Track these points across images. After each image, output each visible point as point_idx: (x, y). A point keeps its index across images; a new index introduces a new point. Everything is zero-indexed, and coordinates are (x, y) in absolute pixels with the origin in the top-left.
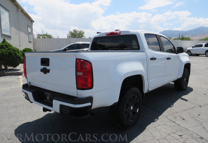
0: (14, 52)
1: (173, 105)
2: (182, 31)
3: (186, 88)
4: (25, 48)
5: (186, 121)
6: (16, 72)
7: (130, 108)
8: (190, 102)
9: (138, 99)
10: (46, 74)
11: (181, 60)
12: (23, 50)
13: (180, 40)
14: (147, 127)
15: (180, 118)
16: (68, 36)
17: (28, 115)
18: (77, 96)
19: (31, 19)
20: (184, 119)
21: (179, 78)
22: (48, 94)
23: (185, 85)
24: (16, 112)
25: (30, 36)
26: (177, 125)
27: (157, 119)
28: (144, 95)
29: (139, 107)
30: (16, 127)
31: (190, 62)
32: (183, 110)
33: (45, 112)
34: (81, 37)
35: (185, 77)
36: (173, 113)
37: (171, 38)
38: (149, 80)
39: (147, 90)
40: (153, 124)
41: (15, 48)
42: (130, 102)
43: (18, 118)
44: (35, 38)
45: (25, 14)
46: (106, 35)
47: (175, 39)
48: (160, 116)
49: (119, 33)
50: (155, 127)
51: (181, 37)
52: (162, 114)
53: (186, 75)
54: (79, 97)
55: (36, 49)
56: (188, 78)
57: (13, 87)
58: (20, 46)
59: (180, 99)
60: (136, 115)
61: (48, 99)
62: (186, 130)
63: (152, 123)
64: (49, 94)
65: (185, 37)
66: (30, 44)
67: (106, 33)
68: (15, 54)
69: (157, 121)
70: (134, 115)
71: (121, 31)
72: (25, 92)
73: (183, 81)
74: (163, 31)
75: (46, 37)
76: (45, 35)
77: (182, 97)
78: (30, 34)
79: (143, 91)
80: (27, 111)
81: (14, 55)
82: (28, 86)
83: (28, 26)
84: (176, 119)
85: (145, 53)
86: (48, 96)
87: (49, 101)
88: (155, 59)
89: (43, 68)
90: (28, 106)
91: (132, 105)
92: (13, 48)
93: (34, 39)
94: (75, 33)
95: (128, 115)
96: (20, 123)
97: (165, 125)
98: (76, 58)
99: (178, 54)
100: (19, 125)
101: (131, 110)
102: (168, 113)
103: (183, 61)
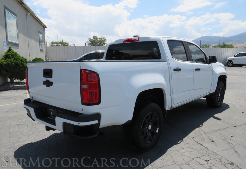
0: (21, 62)
1: (203, 125)
2: (223, 37)
3: (221, 105)
4: (35, 57)
5: (215, 144)
6: (23, 85)
7: (148, 128)
8: (224, 122)
9: (158, 117)
10: (49, 87)
11: (215, 72)
12: (33, 60)
13: (221, 48)
14: (168, 150)
15: (209, 140)
16: (86, 44)
17: (32, 135)
18: (83, 113)
19: (43, 24)
20: (213, 142)
21: (211, 92)
22: (51, 110)
23: (220, 101)
24: (18, 131)
25: (42, 43)
26: (204, 148)
27: (181, 141)
28: (166, 112)
29: (159, 126)
30: (16, 148)
31: (226, 74)
32: (214, 131)
33: (48, 131)
34: (103, 45)
35: (220, 92)
36: (202, 135)
37: (210, 46)
38: (172, 95)
39: (170, 106)
40: (176, 147)
41: (22, 57)
42: (147, 120)
43: (19, 138)
44: (48, 46)
45: (36, 19)
46: (123, 42)
47: (215, 47)
48: (185, 138)
49: (137, 40)
50: (177, 150)
51: (222, 44)
52: (188, 135)
53: (221, 89)
54: (84, 114)
55: (48, 60)
56: (224, 92)
57: (18, 103)
58: (29, 56)
59: (212, 117)
60: (155, 136)
61: (52, 116)
62: (214, 154)
63: (175, 145)
64: (53, 110)
65: (226, 44)
66: (42, 53)
67: (123, 39)
68: (23, 65)
69: (181, 143)
70: (152, 136)
71: (140, 37)
72: (27, 108)
73: (218, 96)
74: (200, 37)
75: (60, 45)
76: (60, 43)
77: (214, 116)
78: (42, 42)
79: (165, 108)
80: (31, 130)
81: (21, 65)
82: (31, 102)
83: (39, 32)
84: (204, 141)
85: (168, 63)
86: (52, 112)
87: (53, 118)
88: (180, 70)
89: (45, 80)
90: (33, 124)
91: (151, 124)
92: (20, 58)
93: (46, 47)
94: (95, 40)
95: (144, 135)
96: (22, 143)
97: (190, 147)
98: (81, 69)
99: (210, 65)
100: (20, 146)
101: (149, 130)
102: (196, 134)
103: (216, 73)
